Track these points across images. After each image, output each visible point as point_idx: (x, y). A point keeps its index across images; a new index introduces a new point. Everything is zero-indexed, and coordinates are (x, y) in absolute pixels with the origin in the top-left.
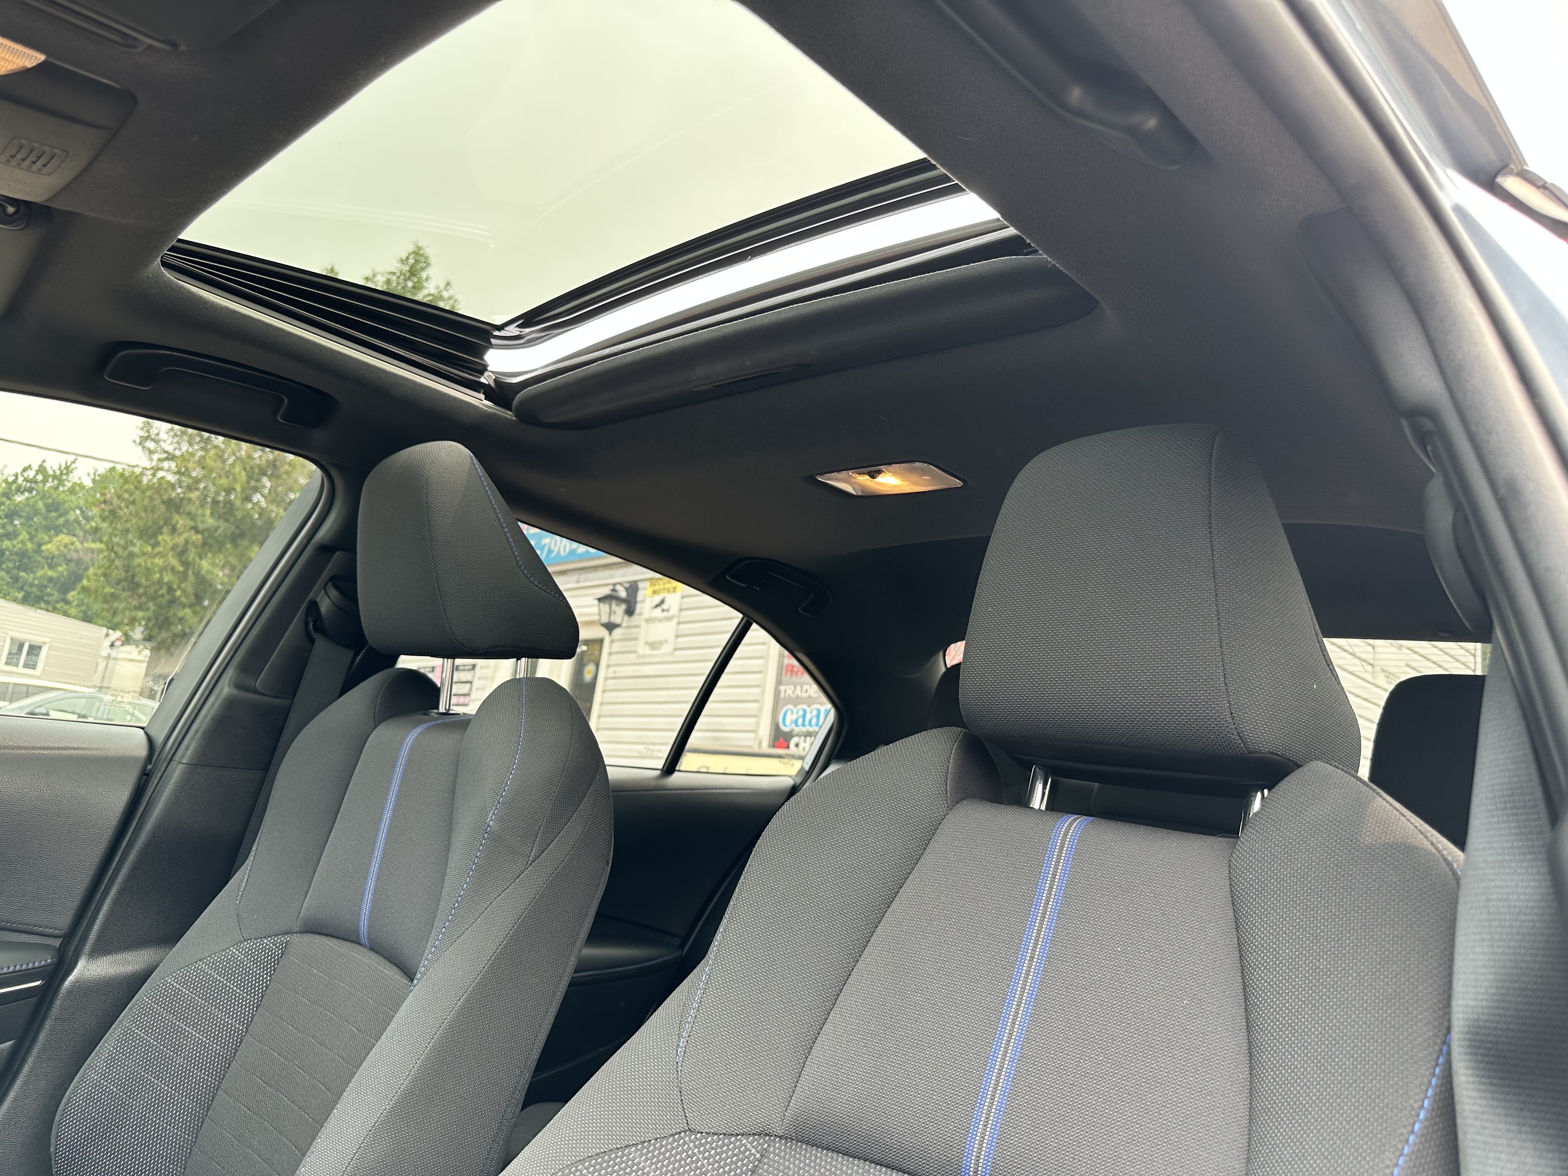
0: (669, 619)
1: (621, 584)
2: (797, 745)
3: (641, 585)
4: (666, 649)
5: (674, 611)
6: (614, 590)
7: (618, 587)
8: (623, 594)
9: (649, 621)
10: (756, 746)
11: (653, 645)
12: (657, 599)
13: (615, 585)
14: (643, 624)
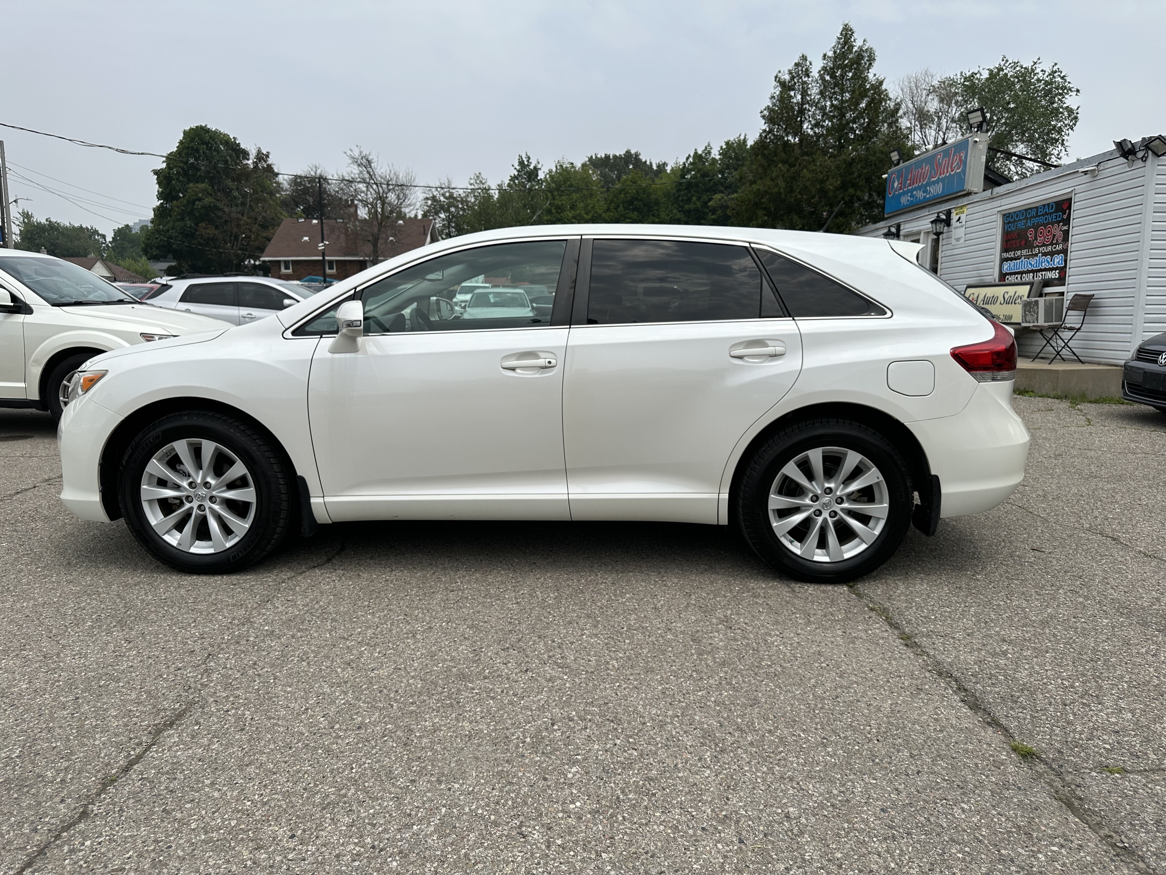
0: (962, 226)
1: (940, 212)
2: (1008, 279)
3: (953, 211)
4: (962, 241)
5: (964, 223)
6: (938, 216)
7: (940, 214)
8: (944, 217)
9: (956, 228)
10: (993, 281)
11: (958, 240)
12: (957, 218)
13: (938, 213)
14: (953, 230)
